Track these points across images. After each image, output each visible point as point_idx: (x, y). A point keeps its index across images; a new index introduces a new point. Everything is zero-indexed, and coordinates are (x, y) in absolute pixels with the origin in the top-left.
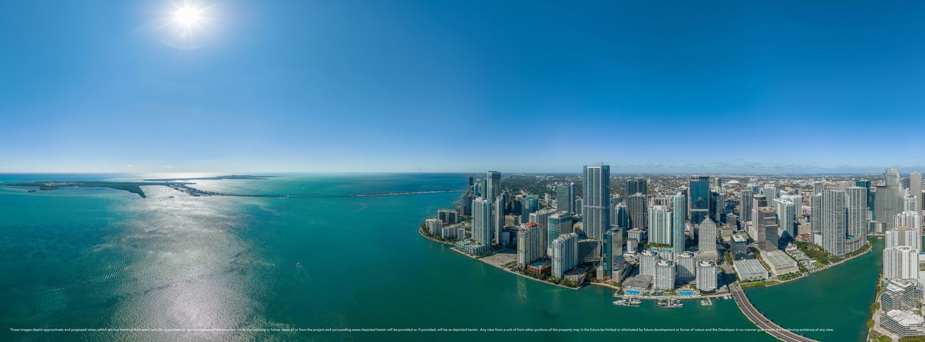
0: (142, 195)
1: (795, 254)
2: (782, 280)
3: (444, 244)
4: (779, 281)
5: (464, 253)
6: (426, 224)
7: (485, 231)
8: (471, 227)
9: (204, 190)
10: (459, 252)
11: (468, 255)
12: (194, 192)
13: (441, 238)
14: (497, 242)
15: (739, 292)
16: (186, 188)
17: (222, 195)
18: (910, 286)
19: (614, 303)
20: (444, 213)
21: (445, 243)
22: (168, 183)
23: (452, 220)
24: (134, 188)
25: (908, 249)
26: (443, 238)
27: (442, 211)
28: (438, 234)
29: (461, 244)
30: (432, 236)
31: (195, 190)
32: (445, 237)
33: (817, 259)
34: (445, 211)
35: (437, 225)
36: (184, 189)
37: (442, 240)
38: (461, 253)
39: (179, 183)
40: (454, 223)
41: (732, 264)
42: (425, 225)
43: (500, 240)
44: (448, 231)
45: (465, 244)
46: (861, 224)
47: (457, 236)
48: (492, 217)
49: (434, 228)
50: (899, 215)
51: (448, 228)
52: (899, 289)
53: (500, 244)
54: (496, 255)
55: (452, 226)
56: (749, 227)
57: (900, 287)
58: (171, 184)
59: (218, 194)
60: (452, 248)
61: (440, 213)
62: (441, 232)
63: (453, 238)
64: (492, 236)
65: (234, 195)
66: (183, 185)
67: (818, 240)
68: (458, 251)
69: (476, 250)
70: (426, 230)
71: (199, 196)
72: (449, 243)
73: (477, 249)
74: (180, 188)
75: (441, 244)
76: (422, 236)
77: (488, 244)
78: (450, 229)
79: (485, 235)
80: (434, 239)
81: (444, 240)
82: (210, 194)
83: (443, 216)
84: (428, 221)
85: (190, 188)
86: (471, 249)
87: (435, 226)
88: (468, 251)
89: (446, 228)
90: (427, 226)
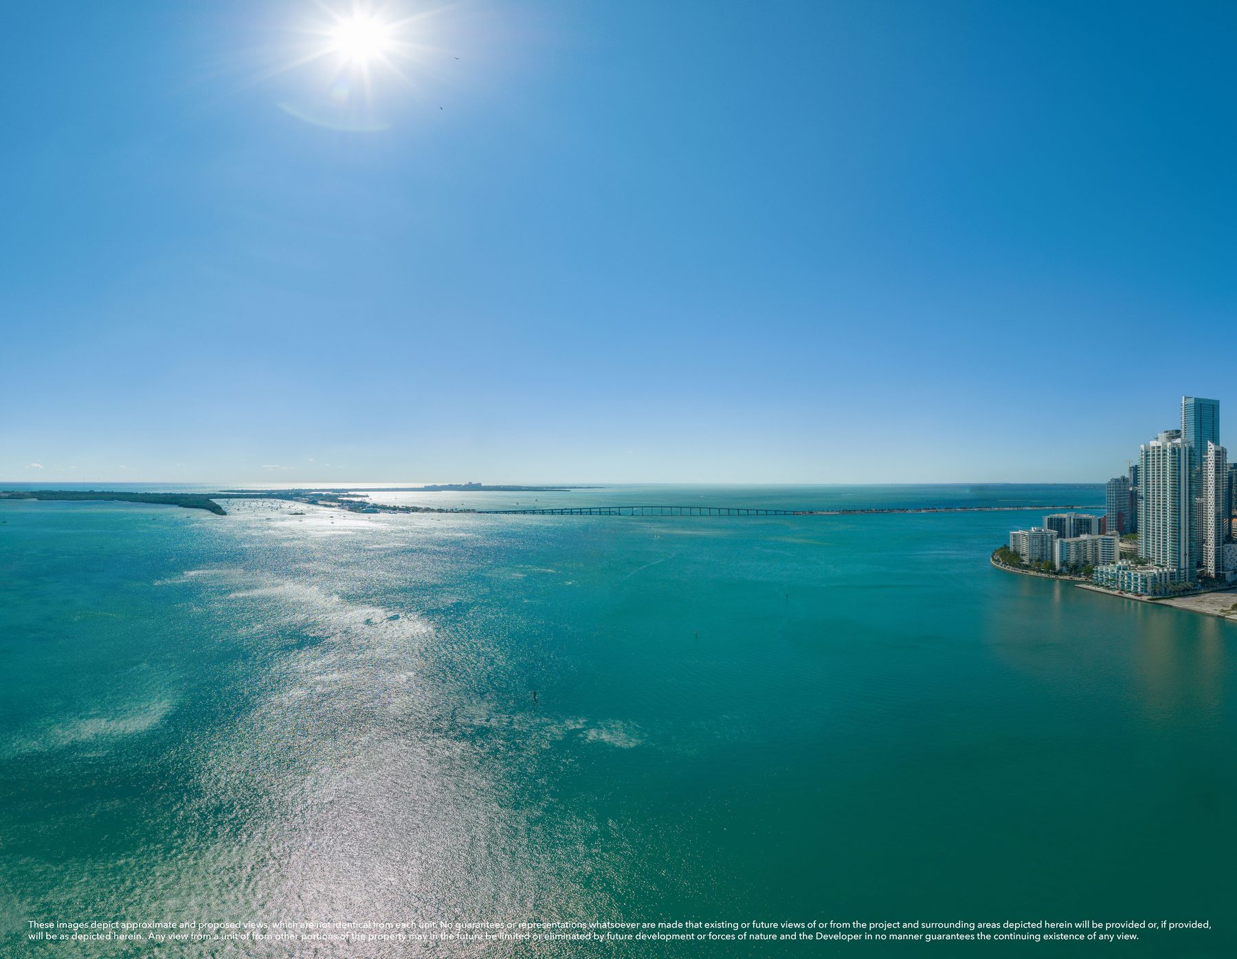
0: (217, 510)
3: (1062, 580)
5: (1116, 592)
6: (1012, 543)
7: (1176, 528)
10: (1104, 590)
11: (1129, 595)
12: (362, 507)
13: (1052, 566)
14: (1212, 570)
16: (339, 501)
17: (440, 511)
20: (1061, 521)
21: (1062, 577)
22: (286, 495)
23: (1082, 526)
24: (197, 501)
26: (1058, 567)
27: (1056, 516)
28: (1043, 561)
29: (1107, 572)
30: (1027, 567)
31: (363, 504)
32: (1063, 563)
34: (1065, 516)
35: (1043, 540)
36: (333, 504)
37: (1057, 574)
38: (1111, 592)
39: (321, 495)
40: (1089, 532)
42: (1006, 547)
43: (1217, 567)
44: (1072, 547)
45: (1119, 568)
47: (1096, 561)
49: (1032, 547)
51: (1072, 540)
53: (1219, 576)
54: (1207, 595)
55: (1083, 537)
58: (299, 496)
59: (427, 510)
60: (1085, 586)
61: (1050, 521)
62: (1052, 553)
63: (1081, 568)
65: (474, 511)
68: (1101, 589)
69: (1149, 581)
70: (1011, 557)
71: (376, 512)
72: (1077, 578)
73: (1154, 578)
74: (320, 502)
75: (1054, 580)
76: (998, 569)
77: (1182, 566)
78: (1077, 543)
79: (1176, 540)
80: (1032, 573)
81: (1060, 573)
82: (407, 510)
83: (1058, 525)
84: (1014, 536)
85: (351, 502)
86: (1136, 579)
87: (1037, 541)
88: (1129, 587)
89: (1065, 540)
90: (1012, 549)
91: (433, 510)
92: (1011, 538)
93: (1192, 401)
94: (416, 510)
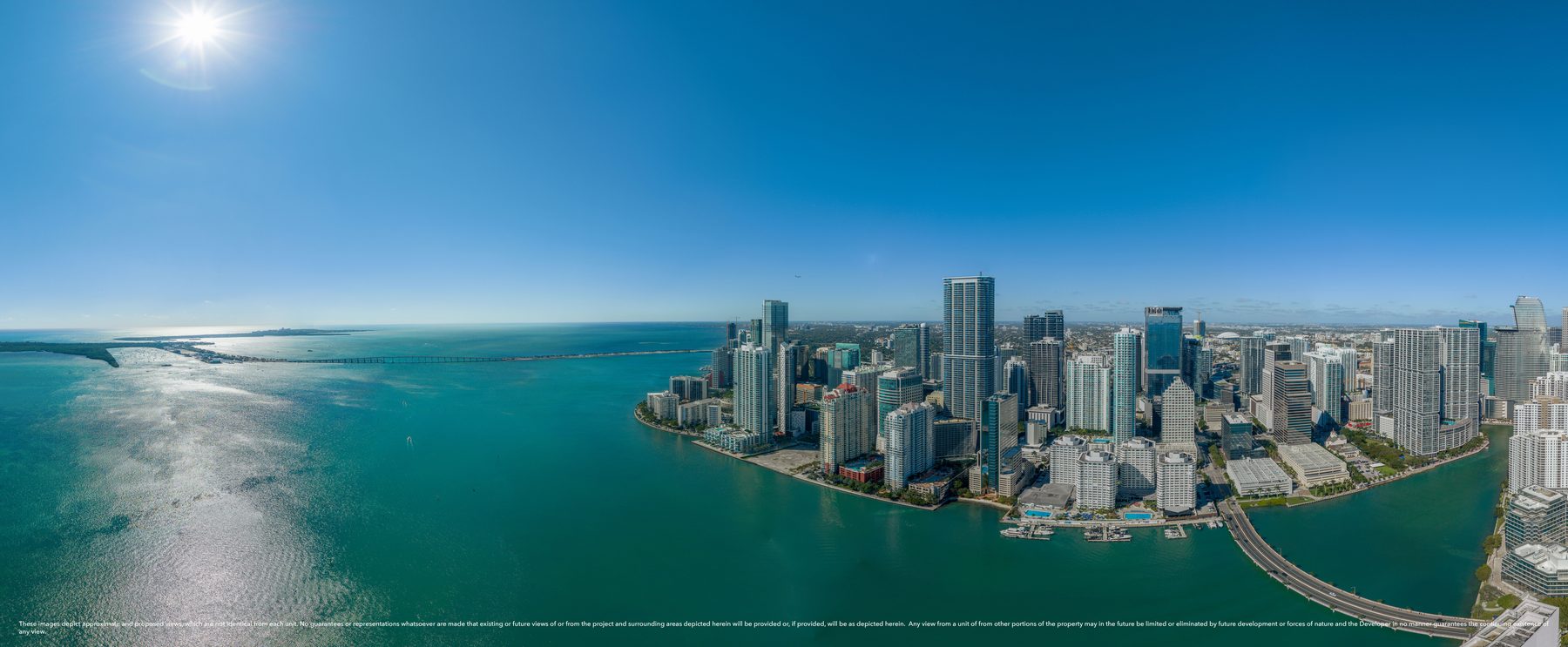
0: (113, 363)
1: (1343, 451)
2: (1318, 495)
3: (683, 436)
4: (1312, 496)
5: (719, 450)
6: (649, 402)
7: (759, 407)
8: (732, 406)
9: (229, 354)
10: (711, 447)
11: (728, 453)
12: (209, 357)
13: (677, 424)
14: (783, 430)
15: (1236, 515)
16: (195, 350)
17: (263, 360)
18: (1559, 500)
19: (1002, 532)
20: (681, 382)
21: (683, 433)
22: (159, 344)
23: (696, 393)
24: (99, 352)
25: (1556, 433)
26: (680, 424)
27: (677, 378)
28: (670, 419)
29: (713, 432)
30: (659, 422)
31: (211, 353)
32: (684, 422)
33: (1383, 460)
34: (684, 378)
35: (668, 402)
36: (191, 353)
37: (679, 429)
38: (715, 449)
39: (182, 343)
40: (700, 398)
41: (1224, 467)
42: (646, 403)
43: (787, 427)
44: (690, 411)
45: (721, 433)
46: (1467, 397)
47: (706, 422)
48: (772, 384)
49: (662, 408)
50: (1539, 378)
51: (689, 406)
52: (1538, 505)
53: (788, 434)
54: (780, 452)
55: (697, 403)
56: (1258, 404)
57: (1542, 501)
58: (167, 344)
59: (255, 359)
60: (697, 442)
61: (675, 382)
62: (676, 415)
63: (698, 425)
64: (771, 420)
65: (285, 361)
66: (189, 346)
67: (1387, 427)
68: (709, 446)
69: (741, 443)
70: (648, 412)
71: (219, 362)
72: (693, 434)
73: (745, 441)
74: (182, 351)
75: (676, 435)
76: (641, 423)
77: (764, 431)
78: (692, 408)
79: (759, 415)
80: (663, 428)
81: (681, 428)
82: (241, 359)
83: (679, 387)
84: (651, 397)
85: (203, 351)
86: (732, 442)
87: (665, 404)
88: (728, 446)
89: (685, 406)
90: (649, 405)
91: (258, 360)
92: (649, 398)
93: (769, 304)
94: (247, 359)
